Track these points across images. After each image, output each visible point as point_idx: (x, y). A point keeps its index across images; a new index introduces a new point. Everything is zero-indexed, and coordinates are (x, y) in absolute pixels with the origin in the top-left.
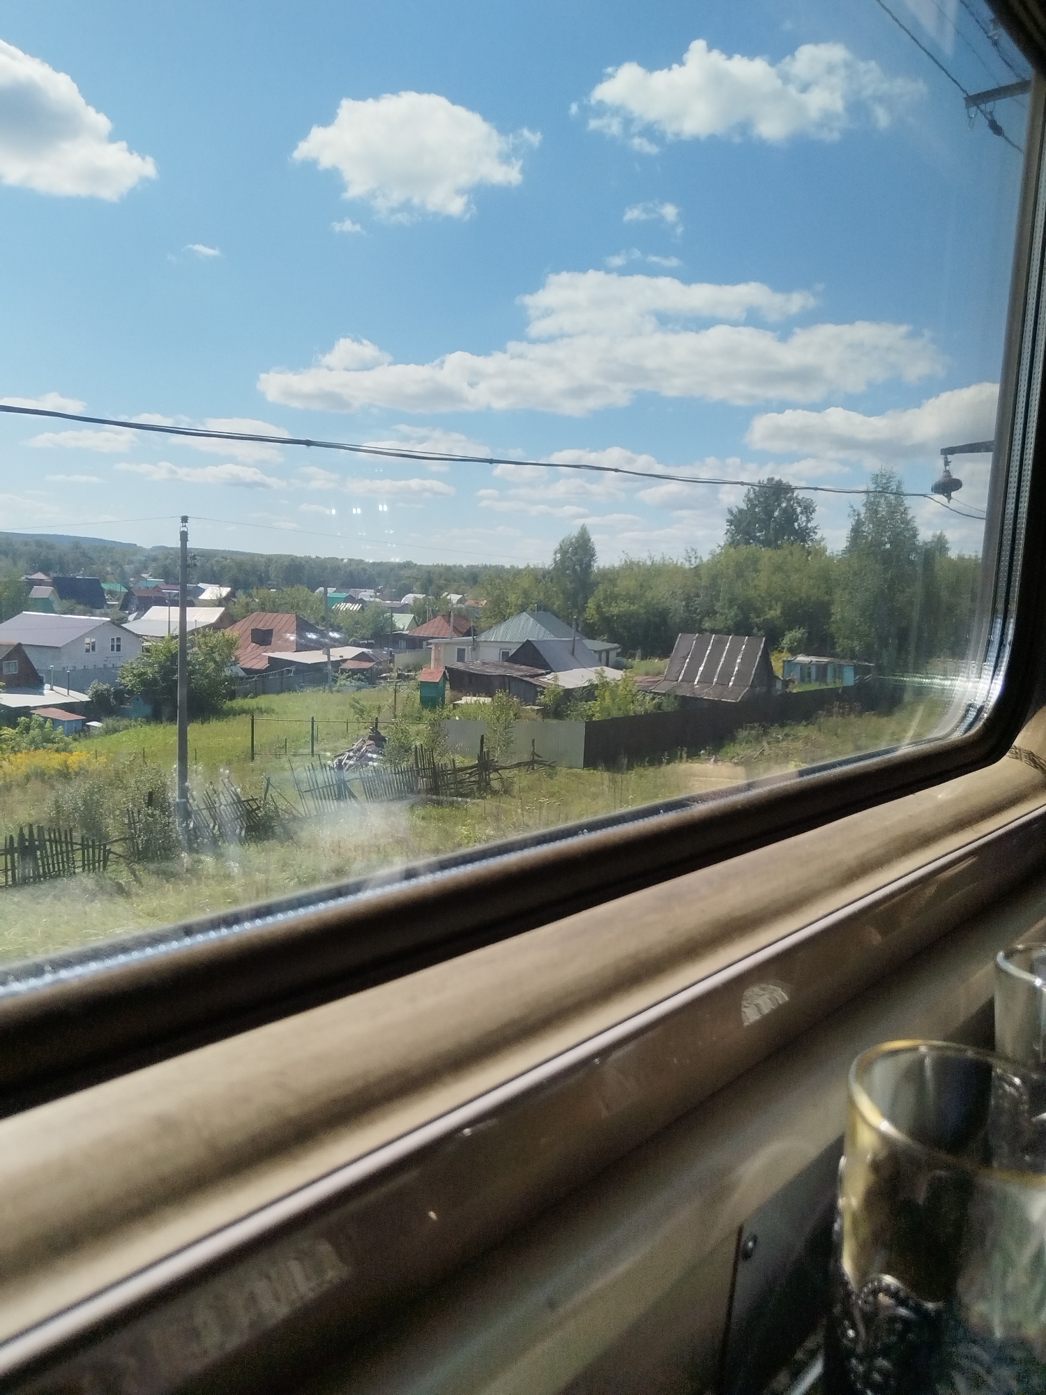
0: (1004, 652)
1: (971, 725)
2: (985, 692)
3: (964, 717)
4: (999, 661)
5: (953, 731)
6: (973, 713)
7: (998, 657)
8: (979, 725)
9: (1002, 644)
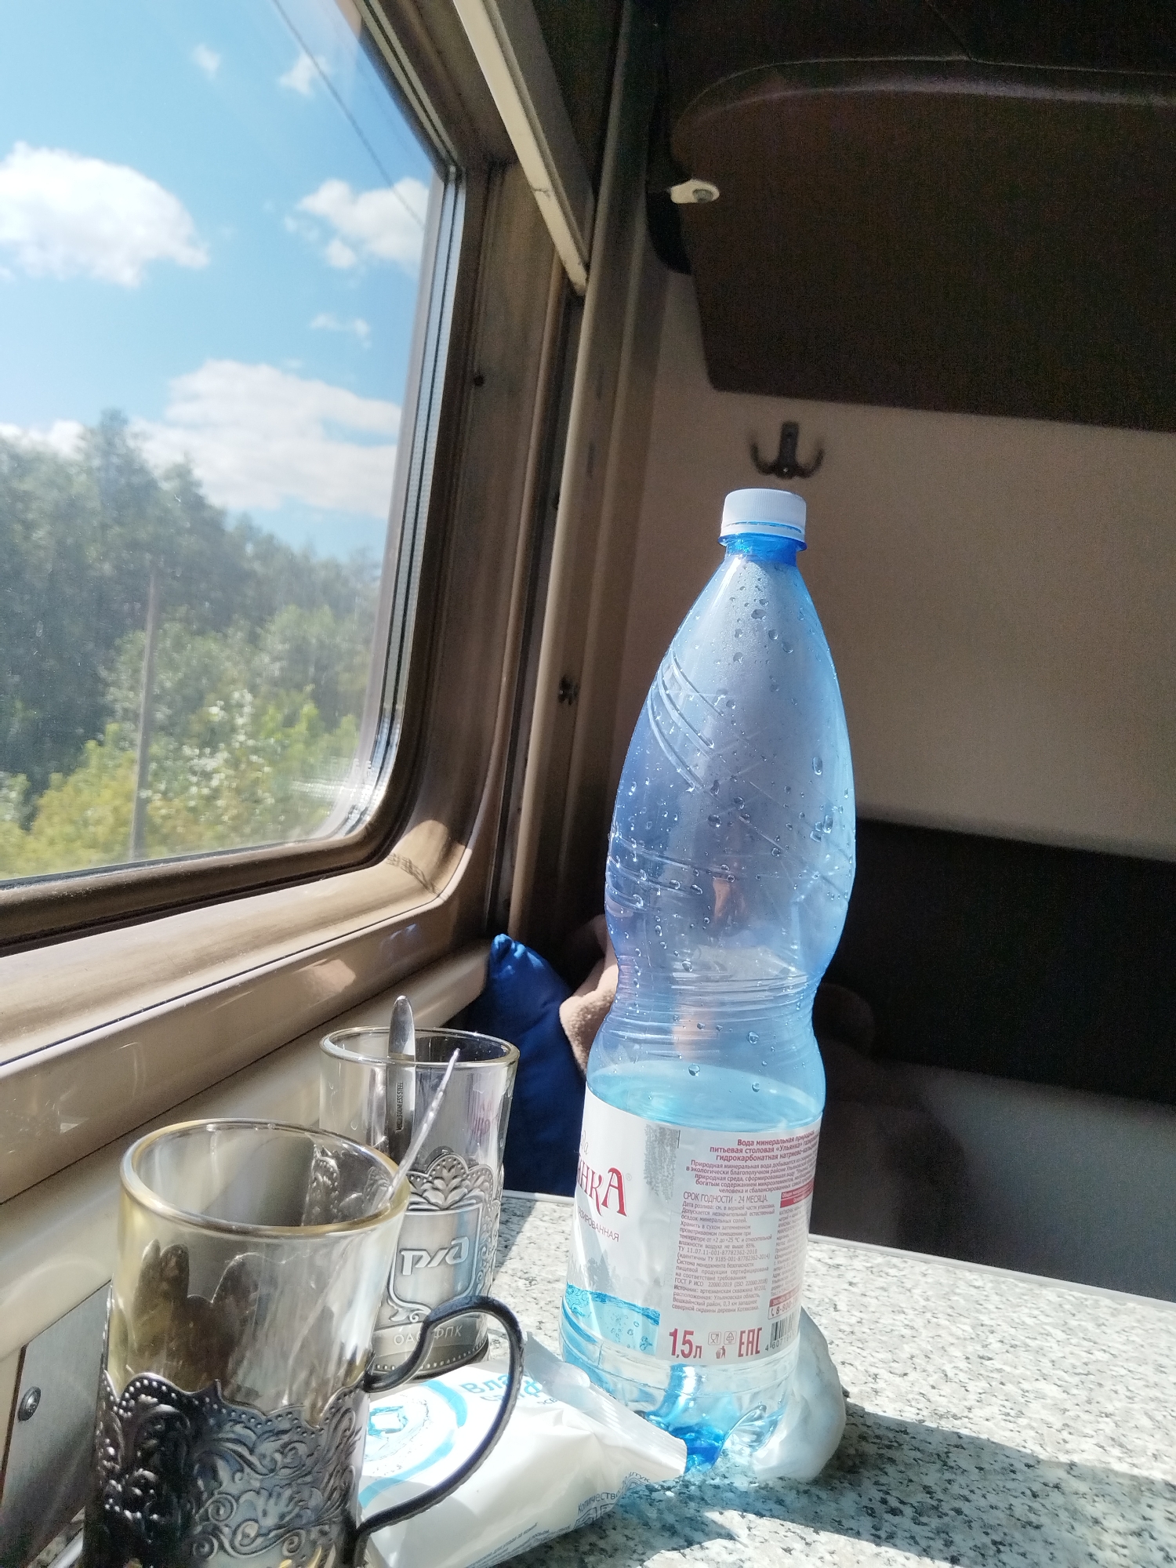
0: (390, 754)
1: (353, 828)
2: (367, 798)
3: (347, 820)
4: (385, 763)
5: (335, 833)
6: (355, 816)
7: (384, 759)
8: (361, 827)
9: (388, 743)
